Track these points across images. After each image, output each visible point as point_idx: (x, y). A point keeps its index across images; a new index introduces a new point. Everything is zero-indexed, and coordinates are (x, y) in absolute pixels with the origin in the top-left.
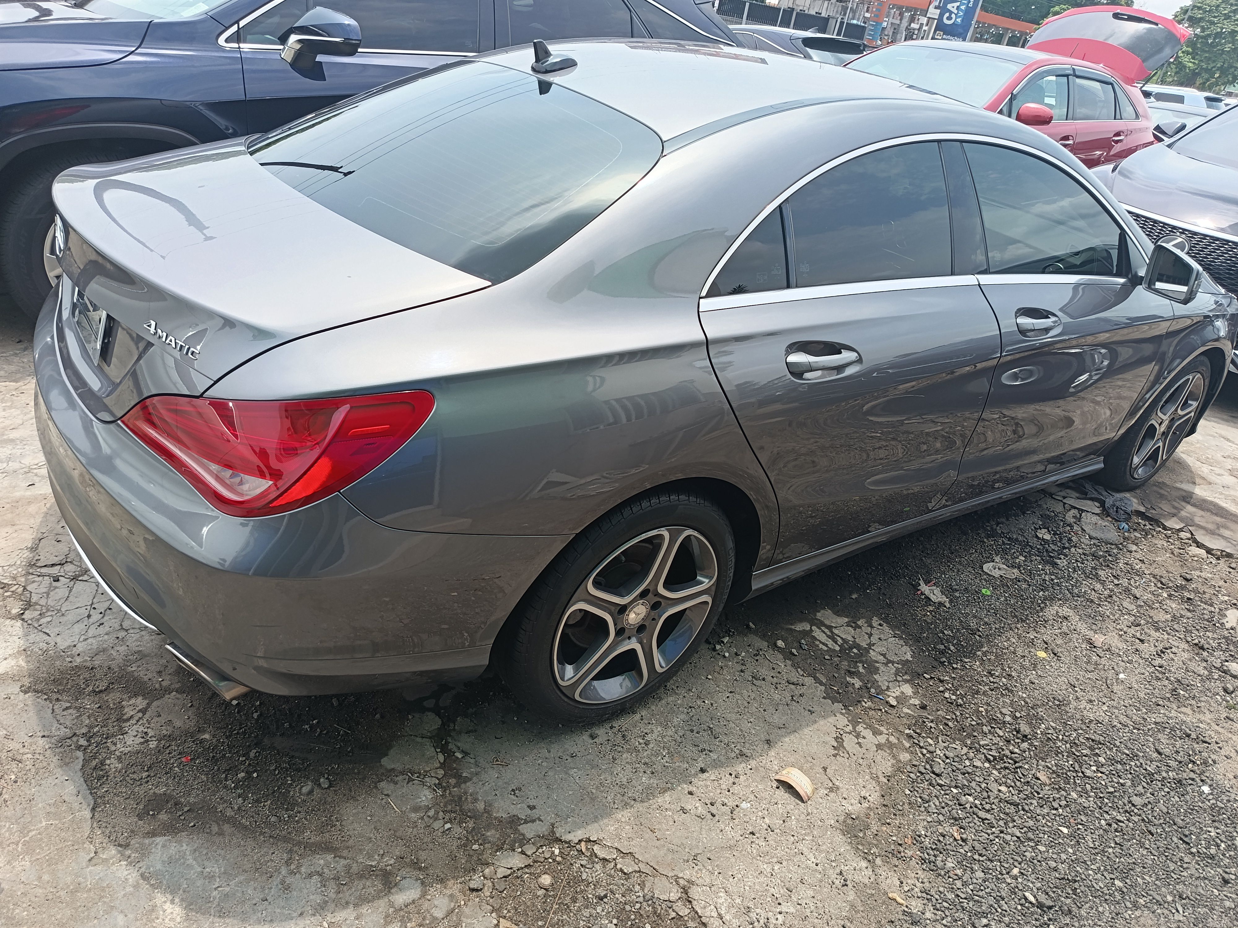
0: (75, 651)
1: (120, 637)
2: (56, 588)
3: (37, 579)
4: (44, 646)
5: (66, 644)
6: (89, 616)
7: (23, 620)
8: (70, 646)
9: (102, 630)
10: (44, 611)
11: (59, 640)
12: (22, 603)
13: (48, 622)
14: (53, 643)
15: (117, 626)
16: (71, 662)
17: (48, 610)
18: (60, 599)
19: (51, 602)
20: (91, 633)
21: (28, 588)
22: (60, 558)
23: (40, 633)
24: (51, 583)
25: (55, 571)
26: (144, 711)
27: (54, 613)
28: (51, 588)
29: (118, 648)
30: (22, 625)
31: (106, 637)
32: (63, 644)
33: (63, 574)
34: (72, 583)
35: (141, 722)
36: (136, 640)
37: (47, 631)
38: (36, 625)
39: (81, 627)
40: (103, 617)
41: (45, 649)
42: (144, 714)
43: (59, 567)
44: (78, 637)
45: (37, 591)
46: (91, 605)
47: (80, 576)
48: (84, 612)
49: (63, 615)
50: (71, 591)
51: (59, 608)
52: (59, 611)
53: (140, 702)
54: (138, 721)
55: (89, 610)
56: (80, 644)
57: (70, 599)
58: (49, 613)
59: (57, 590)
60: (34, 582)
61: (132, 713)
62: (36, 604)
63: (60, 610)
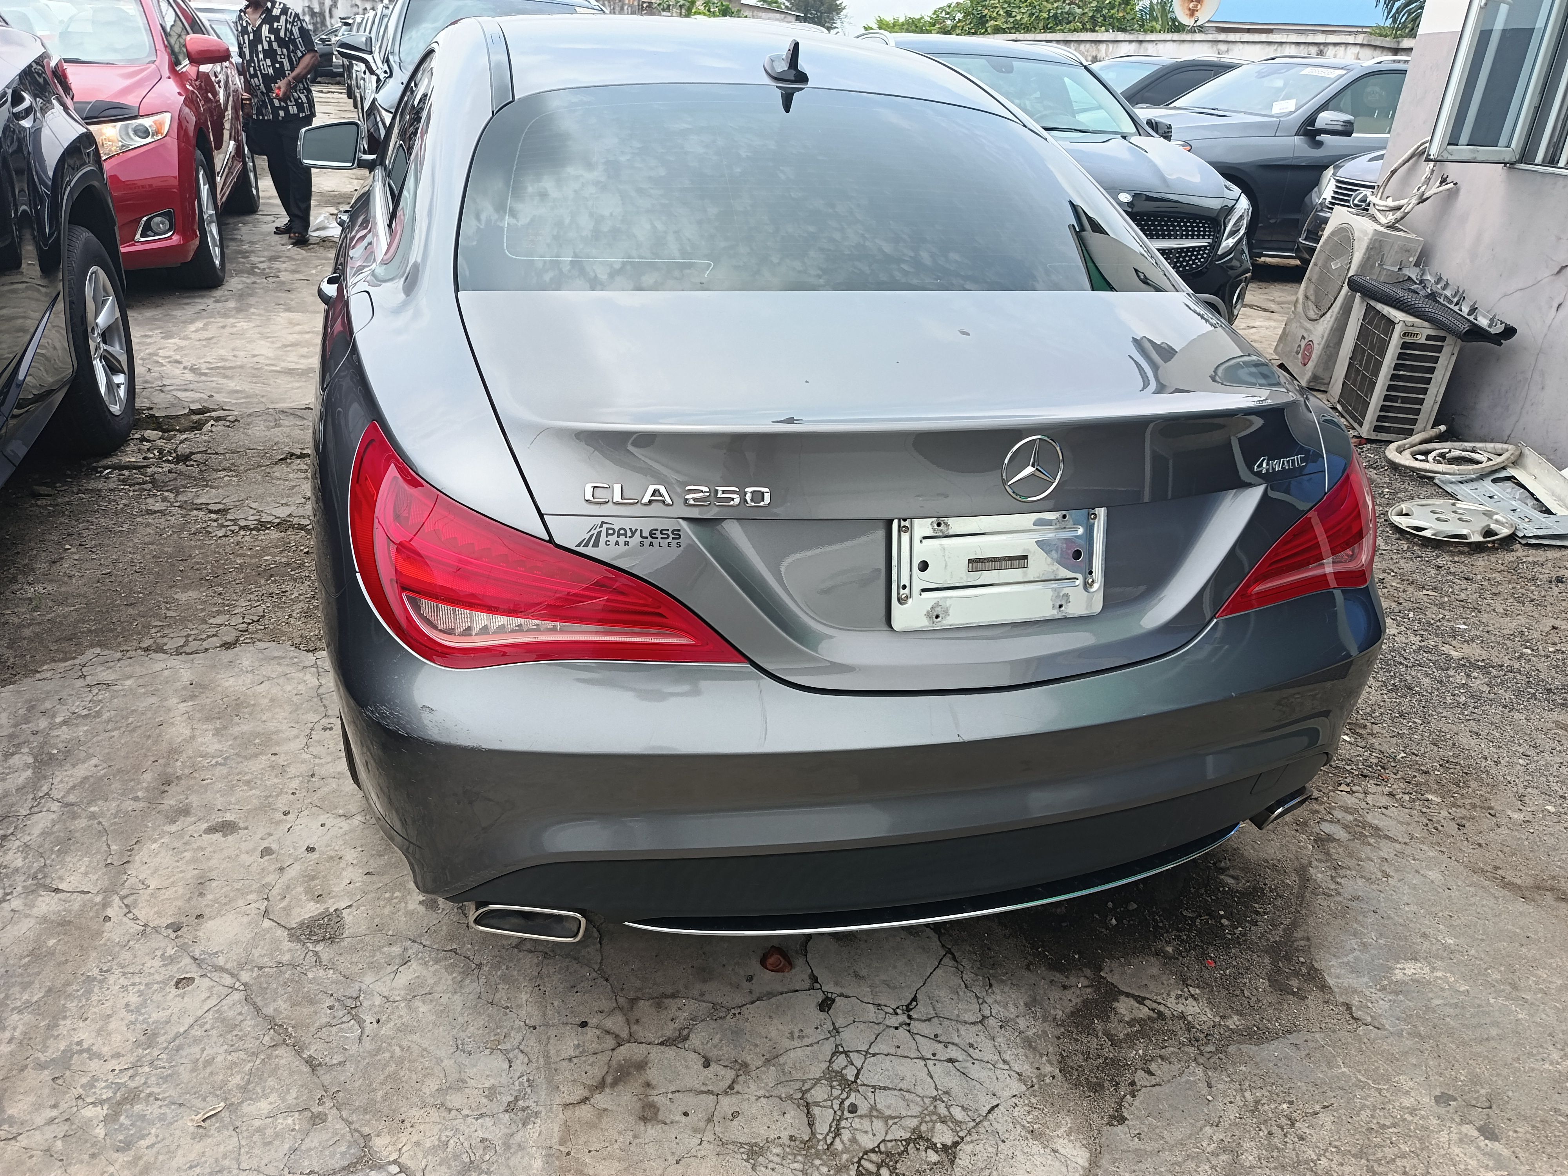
0: (1030, 1073)
1: (1000, 1024)
2: (873, 1108)
3: (846, 1136)
4: (1020, 1111)
5: (1016, 1084)
6: (951, 1061)
7: (956, 1144)
8: (1021, 1080)
9: (985, 1044)
10: (935, 1118)
11: (1007, 1094)
12: (911, 1151)
13: (965, 1110)
14: (1015, 1100)
15: (976, 1028)
16: (1053, 1076)
17: (934, 1114)
18: (905, 1100)
19: (914, 1111)
20: (992, 1057)
21: (871, 1145)
22: (790, 1108)
23: (991, 1117)
24: (861, 1116)
25: (825, 1115)
26: (1141, 1000)
27: (942, 1106)
28: (874, 1114)
29: (1023, 1027)
30: (972, 1142)
31: (1000, 1039)
32: (1013, 1089)
33: (837, 1102)
34: (861, 1088)
35: (1160, 1001)
36: (1005, 1007)
37: (986, 1109)
38: (972, 1124)
40: (953, 1044)
41: (1027, 1108)
43: (816, 1110)
44: (999, 1071)
45: (881, 1131)
46: (925, 1059)
47: (844, 1080)
48: (939, 1068)
49: (947, 1093)
50: (885, 1088)
51: (928, 1100)
52: (935, 1099)
53: (1124, 1004)
54: (1159, 1004)
55: (937, 1062)
56: (1016, 1069)
57: (903, 1086)
58: (942, 1111)
59: (879, 1106)
60: (854, 1140)
61: (1146, 1010)
62: (915, 1130)
63: (933, 1097)
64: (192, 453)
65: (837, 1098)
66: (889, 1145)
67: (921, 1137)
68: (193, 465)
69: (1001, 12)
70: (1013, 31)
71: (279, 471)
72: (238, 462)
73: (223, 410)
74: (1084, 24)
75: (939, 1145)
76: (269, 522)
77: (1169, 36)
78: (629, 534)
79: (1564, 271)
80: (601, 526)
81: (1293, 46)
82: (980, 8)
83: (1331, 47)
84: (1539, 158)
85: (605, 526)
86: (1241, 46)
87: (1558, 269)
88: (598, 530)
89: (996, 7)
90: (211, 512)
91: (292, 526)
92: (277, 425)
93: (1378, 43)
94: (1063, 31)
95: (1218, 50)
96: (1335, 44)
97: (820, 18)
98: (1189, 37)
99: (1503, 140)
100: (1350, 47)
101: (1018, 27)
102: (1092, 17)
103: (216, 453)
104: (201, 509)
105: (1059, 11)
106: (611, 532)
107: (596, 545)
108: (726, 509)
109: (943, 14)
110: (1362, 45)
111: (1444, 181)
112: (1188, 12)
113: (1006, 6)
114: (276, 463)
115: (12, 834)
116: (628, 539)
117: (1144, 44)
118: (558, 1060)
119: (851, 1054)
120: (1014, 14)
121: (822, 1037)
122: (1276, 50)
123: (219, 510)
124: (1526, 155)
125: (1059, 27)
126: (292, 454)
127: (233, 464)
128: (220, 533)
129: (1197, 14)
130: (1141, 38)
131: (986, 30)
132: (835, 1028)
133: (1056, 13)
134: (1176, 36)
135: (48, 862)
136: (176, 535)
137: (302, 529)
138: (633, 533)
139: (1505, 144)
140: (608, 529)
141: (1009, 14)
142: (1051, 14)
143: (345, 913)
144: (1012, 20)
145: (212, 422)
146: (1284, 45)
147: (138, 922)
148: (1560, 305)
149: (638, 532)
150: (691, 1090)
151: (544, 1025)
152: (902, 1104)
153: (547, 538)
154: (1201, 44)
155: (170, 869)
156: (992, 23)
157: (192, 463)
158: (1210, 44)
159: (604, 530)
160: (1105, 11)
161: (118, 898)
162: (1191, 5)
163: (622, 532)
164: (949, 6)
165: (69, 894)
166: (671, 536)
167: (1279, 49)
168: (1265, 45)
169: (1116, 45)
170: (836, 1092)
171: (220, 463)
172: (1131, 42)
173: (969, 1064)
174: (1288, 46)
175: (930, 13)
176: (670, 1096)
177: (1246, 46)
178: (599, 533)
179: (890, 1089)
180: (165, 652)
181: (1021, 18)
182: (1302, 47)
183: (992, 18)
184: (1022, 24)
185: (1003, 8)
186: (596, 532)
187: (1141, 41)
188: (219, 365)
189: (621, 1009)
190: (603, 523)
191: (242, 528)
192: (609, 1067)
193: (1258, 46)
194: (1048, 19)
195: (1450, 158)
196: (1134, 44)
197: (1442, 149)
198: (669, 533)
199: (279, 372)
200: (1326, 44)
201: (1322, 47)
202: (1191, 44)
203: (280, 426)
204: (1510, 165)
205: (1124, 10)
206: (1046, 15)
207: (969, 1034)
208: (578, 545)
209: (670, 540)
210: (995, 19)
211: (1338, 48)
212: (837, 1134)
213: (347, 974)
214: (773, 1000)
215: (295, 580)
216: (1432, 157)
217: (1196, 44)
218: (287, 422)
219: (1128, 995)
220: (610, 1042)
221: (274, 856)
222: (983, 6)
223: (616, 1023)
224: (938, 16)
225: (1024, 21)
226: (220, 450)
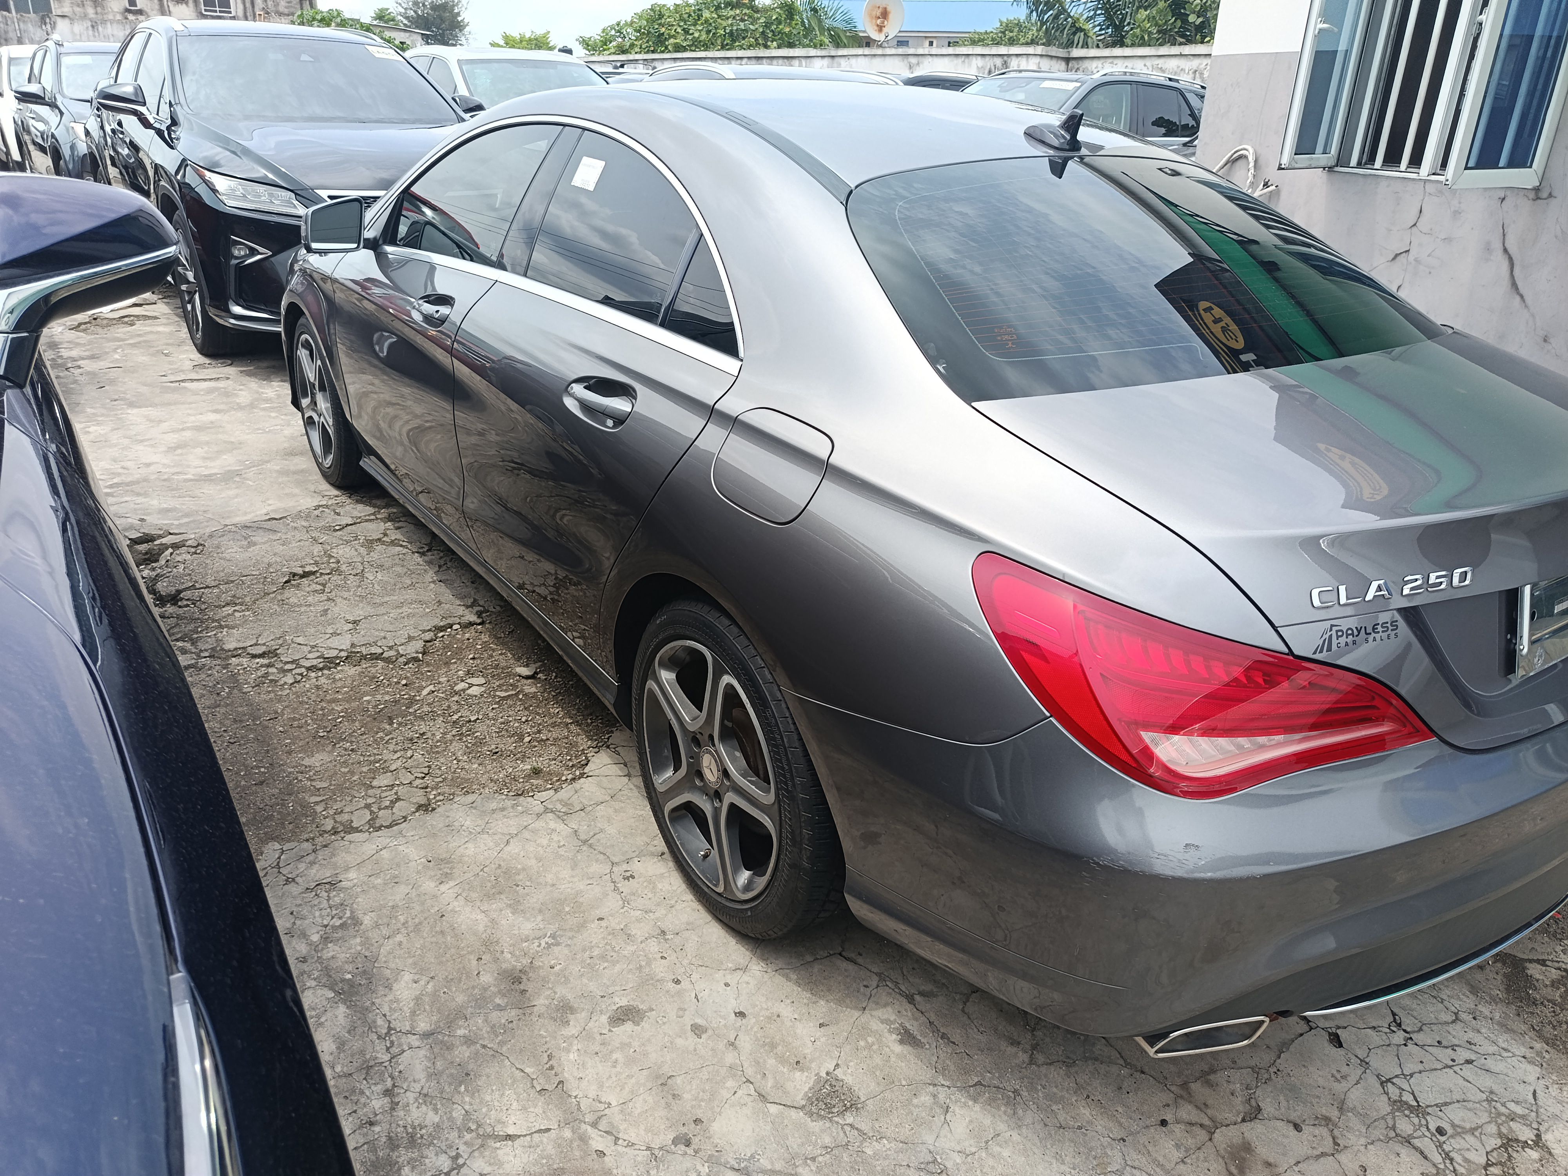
0: (1529, 1054)
1: (1471, 1016)
2: (1453, 1125)
3: (1458, 1158)
4: (1554, 1090)
5: (1530, 1068)
6: (1469, 1062)
7: (1538, 1136)
8: (1529, 1062)
9: (1477, 1038)
10: (1503, 1118)
11: (1531, 1078)
12: (1515, 1155)
13: (1517, 1103)
14: (1541, 1082)
15: (1458, 1026)
16: (1547, 1051)
17: (1499, 1114)
18: (1469, 1110)
19: (1484, 1118)
20: (1493, 1049)
21: (1483, 1160)
22: (1398, 1147)
23: (1540, 1103)
24: (1452, 1136)
25: (1426, 1144)
26: (1543, 963)
27: (1498, 1105)
28: (1460, 1131)
29: (1488, 1014)
30: (1547, 1130)
31: (1483, 1031)
32: (1532, 1072)
33: (1424, 1129)
34: (1429, 1110)
35: (1555, 959)
36: (1461, 1000)
37: (1530, 1097)
38: (1533, 1114)
39: (1490, 1063)
40: (1456, 1046)
41: (1557, 1086)
42: (1544, 961)
43: (1416, 1142)
44: (1509, 1060)
45: (1478, 1145)
46: (1450, 1067)
47: (1410, 1107)
48: (1467, 1072)
49: (1492, 1092)
50: (1446, 1104)
51: (1485, 1104)
52: (1489, 1101)
53: (1534, 970)
54: (1558, 962)
55: (1460, 1067)
56: (1517, 1053)
57: (1456, 1097)
58: (1503, 1110)
59: (1456, 1122)
60: (1467, 1160)
61: (1553, 971)
62: (1500, 1135)
63: (1487, 1100)
64: (179, 592)
65: (1420, 1125)
66: (1495, 1154)
67: (1509, 1140)
68: (188, 606)
69: (679, 30)
70: (693, 48)
71: (293, 596)
72: (239, 593)
73: (171, 534)
74: (756, 40)
75: (1530, 1142)
76: (337, 657)
77: (860, 51)
78: (1356, 633)
79: (1398, 258)
80: (1331, 630)
81: (979, 58)
82: (656, 27)
83: (1014, 58)
84: (1354, 161)
85: (1334, 629)
86: (930, 59)
87: (1393, 256)
88: (1329, 634)
89: (673, 25)
90: (254, 656)
91: (364, 657)
92: (252, 544)
93: (1053, 54)
94: (741, 48)
95: (909, 63)
96: (1017, 55)
97: (442, 35)
98: (879, 51)
99: (1320, 148)
100: (1031, 57)
101: (697, 44)
102: (763, 33)
103: (207, 587)
104: (239, 655)
105: (735, 28)
106: (1340, 634)
107: (1329, 649)
108: (1440, 593)
109: (613, 32)
110: (1041, 56)
111: (1266, 185)
112: (876, 28)
113: (682, 24)
114: (283, 588)
115: (394, 1086)
116: (1355, 638)
117: (837, 59)
118: (1173, 1165)
119: (1394, 1080)
120: (691, 32)
121: (1360, 1072)
122: (964, 61)
123: (264, 653)
124: (1342, 160)
125: (737, 44)
126: (294, 575)
127: (234, 596)
128: (289, 679)
129: (885, 30)
130: (833, 53)
131: (666, 48)
132: (1361, 1060)
133: (731, 31)
134: (867, 51)
135: (467, 1107)
136: (235, 691)
137: (377, 659)
138: (1359, 632)
139: (1321, 152)
140: (1337, 631)
141: (686, 32)
142: (728, 31)
143: (839, 1073)
144: (690, 37)
145: (170, 550)
146: (971, 57)
147: (637, 1147)
148: (1399, 287)
149: (1363, 629)
150: (1307, 1158)
151: (1130, 1135)
152: (1470, 1114)
153: (1286, 650)
154: (892, 58)
155: (614, 1079)
156: (672, 41)
157: (185, 603)
158: (900, 58)
159: (1334, 632)
160: (773, 27)
161: (589, 1128)
162: (879, 21)
163: (1350, 632)
164: (618, 25)
165: (528, 1138)
166: (1390, 628)
167: (967, 60)
168: (952, 58)
169: (808, 60)
170: (1416, 1120)
171: (219, 598)
172: (823, 57)
173: (1483, 1061)
174: (974, 58)
175: (599, 32)
176: (1296, 1169)
177: (935, 59)
178: (1331, 636)
179: (1450, 1104)
180: (357, 830)
181: (700, 36)
182: (987, 58)
183: (671, 37)
184: (700, 41)
185: (680, 26)
186: (1327, 636)
187: (833, 57)
188: (115, 481)
189: (1179, 1097)
190: (1332, 626)
191: (309, 669)
192: (1223, 1158)
193: (946, 59)
194: (724, 35)
195: (1297, 166)
196: (826, 59)
197: (1292, 160)
198: (1389, 625)
199: (191, 480)
200: (1009, 55)
201: (1005, 58)
202: (883, 58)
203: (255, 544)
204: (1330, 169)
205: (790, 25)
206: (722, 32)
207: (1458, 1034)
208: (1315, 653)
209: (1389, 632)
210: (674, 37)
211: (1020, 58)
212: (1451, 1160)
213: (903, 1139)
214: (1292, 1048)
215: (422, 718)
216: (1283, 166)
217: (887, 58)
218: (259, 537)
219: (1531, 961)
220: (1203, 1135)
221: (710, 1032)
222: (660, 24)
223: (1187, 1112)
224: (607, 34)
225: (702, 38)
226: (210, 581)
